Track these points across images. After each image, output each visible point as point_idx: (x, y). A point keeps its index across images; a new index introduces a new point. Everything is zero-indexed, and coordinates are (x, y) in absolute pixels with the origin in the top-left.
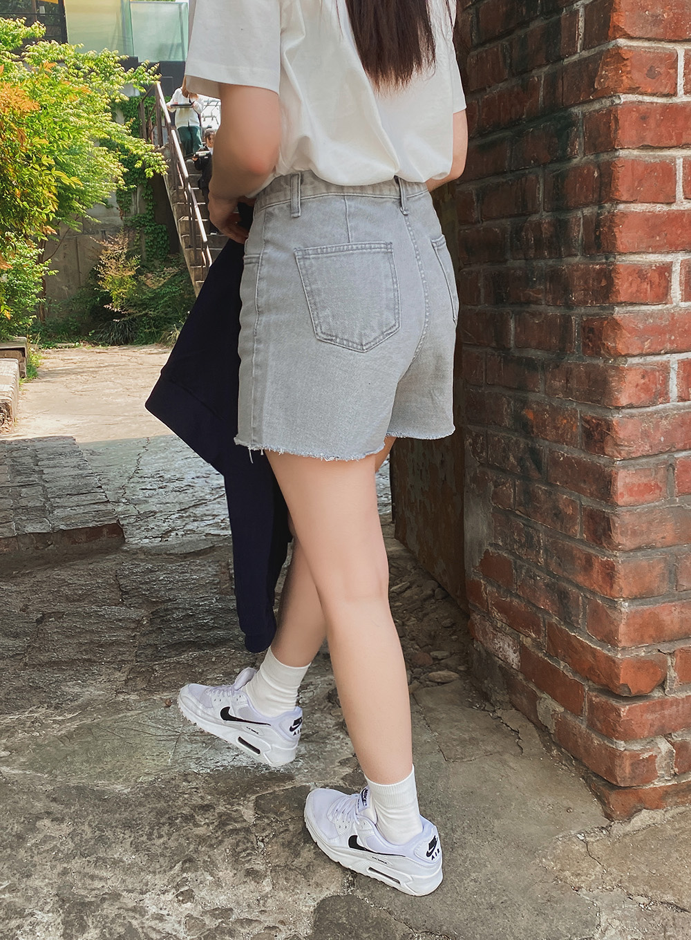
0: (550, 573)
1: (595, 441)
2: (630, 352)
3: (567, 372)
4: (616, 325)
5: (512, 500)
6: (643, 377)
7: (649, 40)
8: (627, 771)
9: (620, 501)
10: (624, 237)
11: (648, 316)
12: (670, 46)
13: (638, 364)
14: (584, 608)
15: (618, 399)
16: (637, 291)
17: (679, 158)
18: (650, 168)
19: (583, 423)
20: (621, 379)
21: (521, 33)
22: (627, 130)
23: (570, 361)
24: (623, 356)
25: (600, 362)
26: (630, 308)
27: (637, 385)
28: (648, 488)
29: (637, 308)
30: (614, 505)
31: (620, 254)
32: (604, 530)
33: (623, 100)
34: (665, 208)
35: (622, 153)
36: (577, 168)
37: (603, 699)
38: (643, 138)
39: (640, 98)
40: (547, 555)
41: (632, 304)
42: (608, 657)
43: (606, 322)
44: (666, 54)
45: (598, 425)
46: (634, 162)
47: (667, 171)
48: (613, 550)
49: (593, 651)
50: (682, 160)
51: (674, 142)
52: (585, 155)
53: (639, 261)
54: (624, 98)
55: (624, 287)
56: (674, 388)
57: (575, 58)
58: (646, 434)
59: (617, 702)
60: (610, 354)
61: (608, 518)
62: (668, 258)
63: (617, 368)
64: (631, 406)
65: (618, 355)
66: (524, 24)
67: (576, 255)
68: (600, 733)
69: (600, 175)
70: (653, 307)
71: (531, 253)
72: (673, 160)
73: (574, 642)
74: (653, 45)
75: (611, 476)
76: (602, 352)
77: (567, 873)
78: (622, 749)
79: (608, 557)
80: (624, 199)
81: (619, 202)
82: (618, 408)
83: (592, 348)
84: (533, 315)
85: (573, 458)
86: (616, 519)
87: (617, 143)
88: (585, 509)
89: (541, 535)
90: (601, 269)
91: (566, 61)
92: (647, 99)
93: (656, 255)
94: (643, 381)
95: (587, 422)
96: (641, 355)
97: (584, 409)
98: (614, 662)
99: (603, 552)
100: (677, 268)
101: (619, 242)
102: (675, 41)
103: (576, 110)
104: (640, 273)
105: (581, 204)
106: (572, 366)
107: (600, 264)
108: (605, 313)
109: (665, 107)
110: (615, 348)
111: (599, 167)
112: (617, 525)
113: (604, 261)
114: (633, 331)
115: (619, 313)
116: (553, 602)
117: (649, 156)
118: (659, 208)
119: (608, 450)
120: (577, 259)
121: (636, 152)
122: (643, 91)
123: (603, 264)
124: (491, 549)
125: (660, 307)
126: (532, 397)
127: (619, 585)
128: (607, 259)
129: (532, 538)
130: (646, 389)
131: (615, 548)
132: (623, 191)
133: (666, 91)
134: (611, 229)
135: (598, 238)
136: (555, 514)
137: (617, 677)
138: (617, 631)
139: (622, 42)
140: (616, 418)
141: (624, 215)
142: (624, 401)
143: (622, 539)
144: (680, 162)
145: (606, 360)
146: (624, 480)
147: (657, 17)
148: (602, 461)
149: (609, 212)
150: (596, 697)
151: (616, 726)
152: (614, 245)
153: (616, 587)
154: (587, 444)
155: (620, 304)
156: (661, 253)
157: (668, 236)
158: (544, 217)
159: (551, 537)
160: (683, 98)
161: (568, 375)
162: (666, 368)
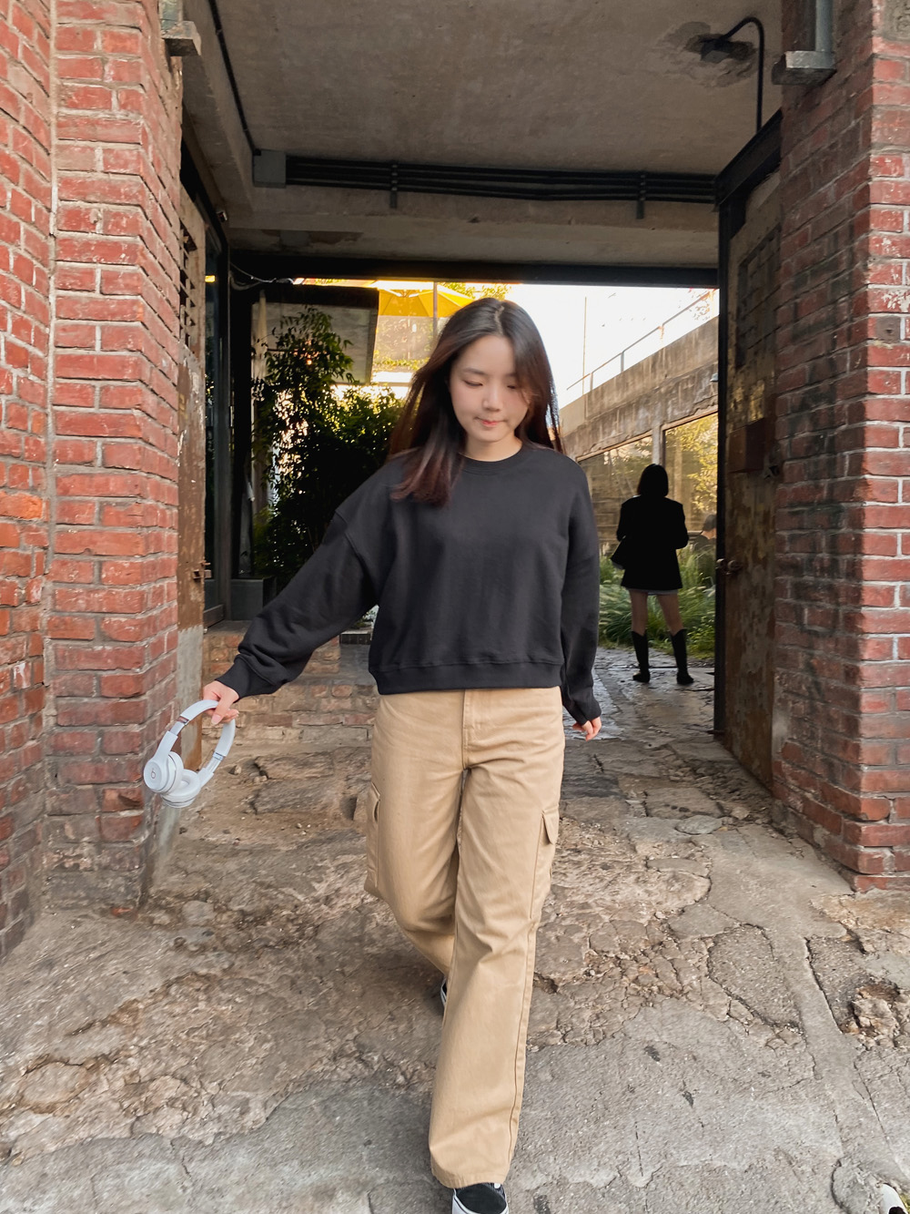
0: (823, 753)
1: (851, 678)
2: (870, 631)
4: (862, 616)
6: (878, 645)
7: (882, 475)
8: (865, 865)
9: (863, 711)
10: (867, 573)
11: (883, 613)
12: (894, 478)
13: (874, 638)
14: (842, 771)
15: (863, 656)
16: (875, 600)
18: (882, 538)
19: (844, 668)
20: (865, 645)
21: (814, 459)
22: (869, 520)
23: (838, 634)
24: (866, 633)
25: (854, 636)
26: (870, 608)
27: (874, 649)
28: (880, 705)
29: (874, 609)
30: (860, 713)
31: (865, 580)
32: (854, 727)
34: (891, 558)
35: (866, 530)
36: (843, 534)
37: (852, 822)
38: (878, 524)
39: (877, 503)
40: (822, 743)
41: (871, 606)
42: (855, 798)
43: (857, 615)
44: (893, 483)
45: (852, 669)
46: (874, 535)
47: (892, 540)
49: (847, 795)
50: (900, 534)
51: (896, 525)
52: (847, 528)
53: (875, 585)
54: (868, 503)
55: (867, 598)
56: (895, 653)
57: (843, 479)
58: (879, 676)
59: (860, 824)
60: (859, 632)
61: (857, 720)
62: (892, 584)
63: (863, 640)
64: (870, 660)
65: (863, 633)
66: (817, 454)
67: (842, 578)
68: (849, 842)
69: (855, 540)
70: (884, 609)
71: (818, 574)
72: (896, 534)
73: (837, 792)
74: (885, 478)
75: (858, 697)
76: (855, 630)
78: (862, 851)
79: (856, 742)
80: (867, 552)
81: (864, 554)
82: (863, 661)
83: (850, 628)
84: (819, 607)
85: (839, 687)
86: (861, 720)
87: (864, 525)
88: (844, 715)
89: (819, 731)
90: (855, 587)
91: (839, 479)
92: (881, 504)
93: (886, 582)
94: (877, 647)
95: (847, 668)
96: (876, 633)
97: (845, 660)
98: (859, 801)
99: (854, 739)
100: (898, 589)
101: (864, 574)
102: (896, 476)
103: (843, 504)
104: (876, 591)
105: (845, 553)
106: (839, 637)
107: (854, 584)
108: (856, 610)
109: (891, 508)
110: (862, 629)
111: (855, 536)
112: (861, 724)
114: (873, 620)
115: (864, 610)
117: (882, 532)
118: (887, 558)
119: (858, 682)
120: (842, 580)
121: (874, 530)
122: (879, 500)
123: (856, 584)
124: (790, 742)
125: (888, 609)
126: (817, 653)
127: (862, 757)
128: (858, 582)
130: (879, 651)
131: (860, 736)
132: (867, 549)
133: (892, 500)
134: (860, 567)
135: (853, 571)
136: (828, 719)
137: (860, 809)
138: (860, 783)
139: (867, 476)
140: (862, 665)
141: (868, 561)
142: (866, 657)
143: (864, 731)
144: (899, 536)
145: (857, 635)
146: (866, 698)
147: (887, 464)
148: (854, 688)
149: (859, 559)
150: (848, 822)
151: (859, 838)
152: (862, 576)
153: (860, 759)
154: (846, 679)
155: (864, 606)
156: (888, 581)
157: (892, 572)
158: (825, 556)
159: (825, 732)
160: (901, 503)
161: (837, 641)
162: (891, 641)
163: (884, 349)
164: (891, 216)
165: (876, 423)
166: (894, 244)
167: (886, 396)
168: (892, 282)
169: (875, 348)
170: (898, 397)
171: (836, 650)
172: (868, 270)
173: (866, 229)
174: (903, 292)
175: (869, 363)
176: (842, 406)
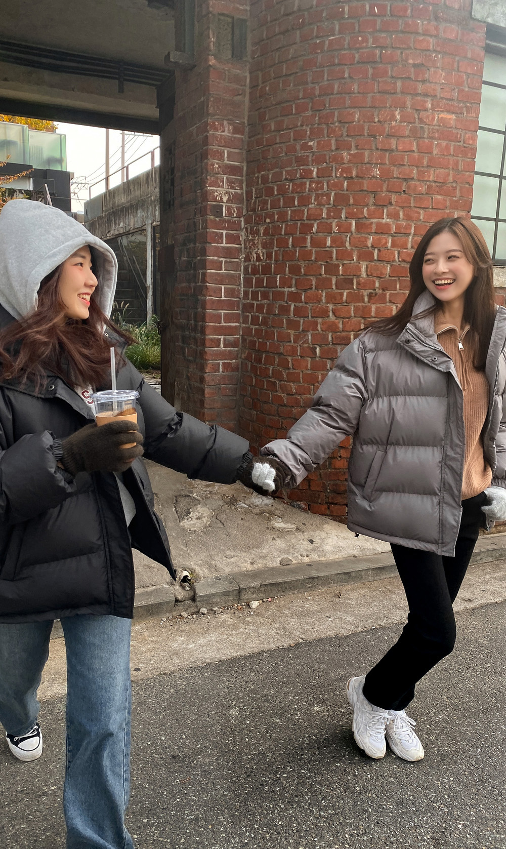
1: (201, 381)
3: (197, 364)
4: (206, 352)
6: (213, 366)
7: (215, 284)
9: (206, 396)
10: (207, 332)
11: (215, 350)
13: (212, 362)
16: (211, 344)
18: (214, 315)
20: (207, 366)
21: (187, 272)
22: (208, 305)
24: (208, 360)
28: (213, 394)
31: (207, 335)
34: (219, 325)
35: (207, 311)
36: (199, 312)
38: (213, 308)
39: (213, 298)
41: (210, 348)
44: (219, 287)
45: (202, 377)
46: (211, 313)
47: (219, 316)
51: (221, 309)
52: (200, 309)
53: (212, 337)
54: (208, 298)
55: (208, 344)
56: (221, 370)
58: (213, 380)
62: (220, 337)
63: (206, 363)
64: (209, 373)
65: (206, 360)
66: (190, 270)
69: (203, 315)
72: (221, 313)
75: (204, 390)
76: (203, 359)
81: (207, 322)
82: (206, 373)
83: (201, 358)
85: (197, 386)
87: (206, 308)
90: (203, 338)
91: (198, 284)
93: (217, 336)
95: (200, 376)
96: (212, 360)
97: (200, 373)
100: (222, 339)
102: (222, 284)
103: (199, 297)
104: (212, 340)
105: (200, 321)
106: (198, 362)
108: (204, 349)
109: (219, 300)
110: (206, 358)
111: (203, 312)
114: (210, 354)
115: (207, 349)
117: (215, 312)
118: (217, 324)
119: (204, 384)
120: (199, 335)
121: (211, 311)
122: (214, 296)
125: (217, 349)
126: (190, 370)
128: (204, 336)
130: (213, 369)
131: (205, 408)
132: (207, 320)
133: (219, 296)
134: (205, 328)
135: (203, 330)
139: (208, 284)
140: (206, 375)
141: (208, 326)
142: (207, 371)
143: (206, 406)
145: (204, 361)
146: (207, 391)
147: (217, 279)
148: (203, 386)
149: (205, 324)
152: (205, 333)
155: (207, 347)
157: (220, 331)
158: (192, 322)
160: (223, 298)
162: (219, 364)
163: (216, 220)
164: (218, 153)
165: (211, 258)
166: (219, 167)
167: (216, 245)
168: (219, 186)
169: (211, 220)
170: (222, 245)
171: (196, 368)
172: (207, 179)
173: (207, 158)
174: (224, 192)
175: (209, 227)
176: (198, 246)
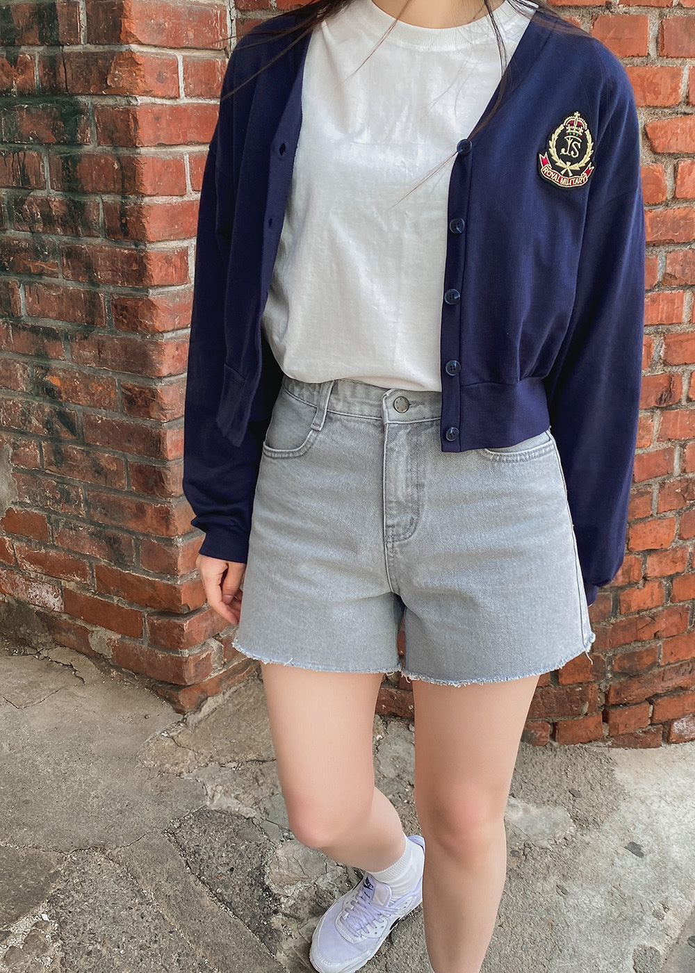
0: (92, 523)
1: (139, 406)
2: (166, 329)
3: (99, 345)
4: (151, 306)
5: (38, 461)
6: (177, 349)
7: (155, 46)
8: (192, 672)
9: (170, 458)
10: (153, 227)
11: (175, 295)
12: (171, 52)
13: (171, 338)
14: (137, 549)
15: (159, 370)
16: (166, 275)
17: (186, 154)
18: (166, 164)
19: (123, 390)
20: (161, 352)
22: (144, 131)
23: (100, 334)
24: (161, 333)
25: (138, 338)
26: (161, 290)
27: (174, 357)
29: (166, 289)
30: (164, 460)
31: (150, 242)
32: (156, 482)
33: (140, 102)
34: (180, 199)
35: (143, 150)
36: (90, 156)
37: (165, 620)
38: (158, 137)
39: (153, 100)
40: (89, 508)
41: (162, 286)
42: (168, 585)
43: (141, 303)
44: (170, 60)
45: (141, 393)
46: (153, 158)
47: (178, 167)
48: (166, 498)
49: (152, 584)
50: (188, 156)
51: (181, 140)
52: (99, 145)
53: (164, 248)
54: (142, 100)
55: (155, 272)
59: (178, 619)
60: (148, 331)
61: (160, 472)
62: (185, 244)
63: (156, 344)
64: (170, 375)
65: (155, 332)
67: (98, 237)
68: (165, 648)
69: (121, 168)
70: (178, 287)
71: (39, 227)
72: (182, 155)
73: (129, 578)
74: (159, 51)
75: (159, 436)
76: (139, 328)
77: (167, 766)
78: (187, 656)
79: (161, 504)
80: (149, 193)
81: (144, 195)
82: (160, 378)
83: (127, 324)
84: (50, 287)
85: (114, 421)
86: (167, 472)
87: (138, 141)
88: (132, 465)
89: (80, 490)
90: (130, 255)
91: (67, 49)
92: (159, 101)
93: (176, 242)
94: (177, 353)
95: (129, 390)
96: (173, 330)
97: (123, 378)
98: (175, 588)
99: (155, 500)
101: (148, 233)
102: (174, 48)
103: (83, 99)
104: (167, 259)
105: (100, 191)
106: (104, 339)
107: (129, 249)
108: (138, 295)
109: (172, 108)
110: (153, 326)
111: (119, 160)
112: (169, 477)
113: (133, 247)
114: (167, 310)
115: (153, 294)
116: (100, 548)
117: (164, 153)
118: (175, 200)
119: (154, 414)
120: (98, 241)
121: (153, 150)
122: (155, 94)
123: (132, 250)
124: (16, 508)
125: (182, 287)
126: (56, 364)
127: (175, 526)
128: (136, 246)
129: (69, 494)
131: (170, 496)
132: (147, 185)
133: (172, 95)
134: (139, 220)
135: (124, 225)
136: (97, 471)
137: (179, 599)
138: (176, 563)
139: (134, 47)
140: (160, 386)
141: (150, 207)
142: (165, 372)
143: (175, 488)
144: (186, 157)
145: (144, 336)
146: (169, 439)
147: (160, 25)
148: (148, 423)
149: (135, 204)
150: (157, 620)
151: (180, 639)
152: (144, 235)
153: (172, 527)
154: (129, 409)
155: (152, 287)
156: (179, 240)
157: (184, 224)
158: (52, 195)
159: (92, 491)
160: (184, 100)
161: (100, 347)
171: (102, 362)
